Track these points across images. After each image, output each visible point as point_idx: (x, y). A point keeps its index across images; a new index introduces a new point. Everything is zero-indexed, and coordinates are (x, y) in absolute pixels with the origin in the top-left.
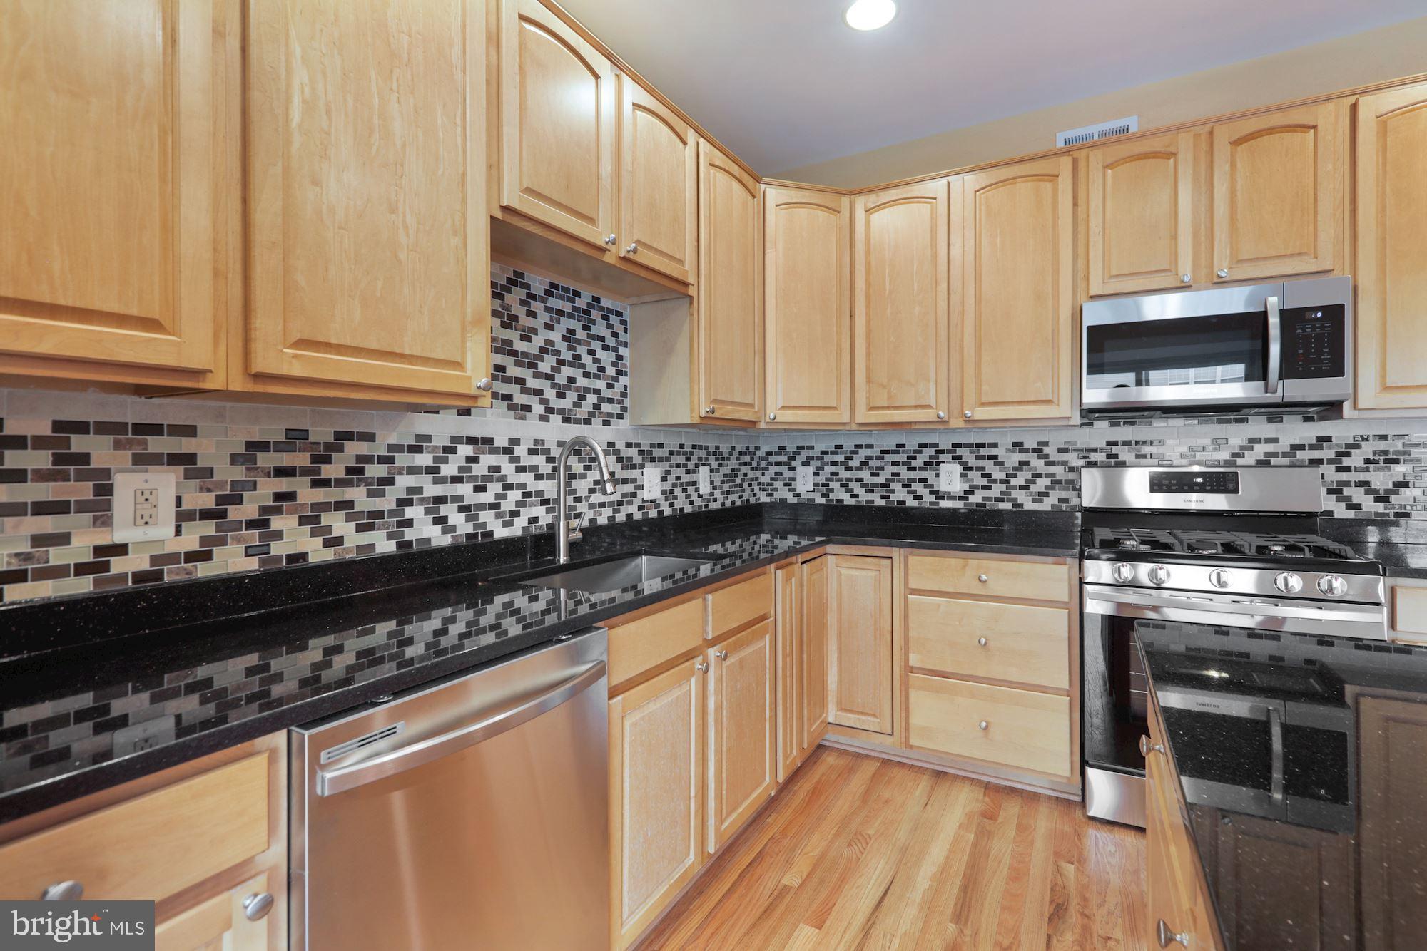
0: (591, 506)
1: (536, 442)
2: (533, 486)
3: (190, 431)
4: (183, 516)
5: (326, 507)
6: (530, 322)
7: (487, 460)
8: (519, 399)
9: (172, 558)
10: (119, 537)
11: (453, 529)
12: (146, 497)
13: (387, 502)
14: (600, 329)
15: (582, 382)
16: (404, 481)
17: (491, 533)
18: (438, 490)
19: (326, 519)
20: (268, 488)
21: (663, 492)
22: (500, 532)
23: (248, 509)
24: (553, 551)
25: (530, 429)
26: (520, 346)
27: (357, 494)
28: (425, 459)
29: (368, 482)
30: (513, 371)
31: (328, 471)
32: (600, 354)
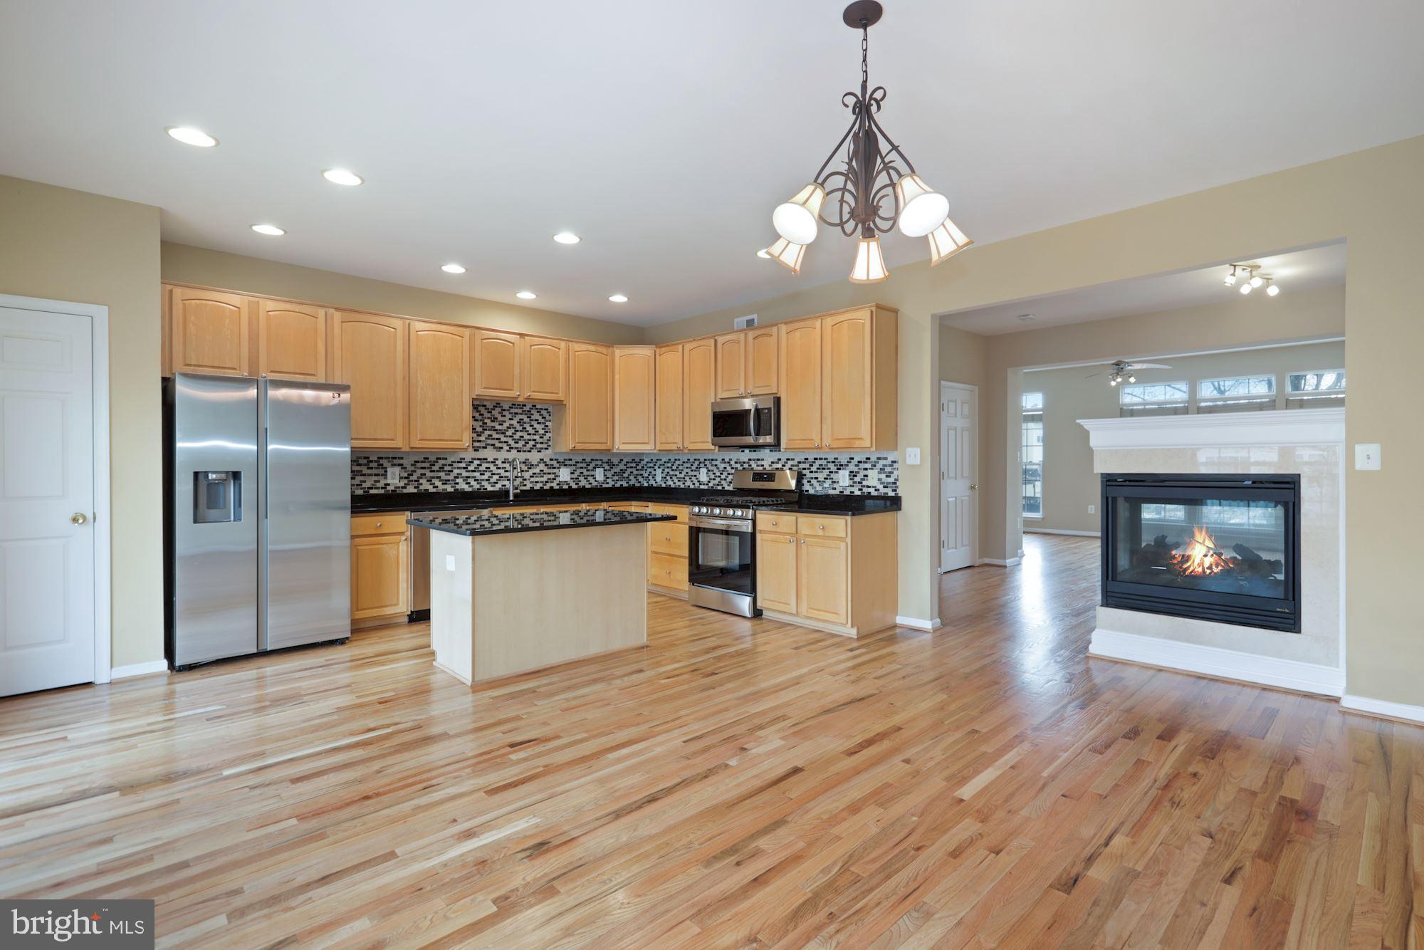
0: (531, 482)
1: (505, 459)
2: (503, 474)
3: (402, 458)
4: (401, 478)
5: (434, 478)
6: (503, 419)
7: (485, 465)
8: (498, 445)
9: (399, 487)
10: (388, 482)
11: (472, 486)
12: (393, 474)
13: (451, 477)
14: (536, 416)
15: (526, 437)
16: (456, 471)
17: (486, 489)
18: (467, 474)
19: (434, 481)
20: (419, 472)
21: (571, 479)
22: (490, 488)
23: (414, 477)
24: (509, 496)
25: (503, 455)
26: (498, 427)
27: (442, 474)
28: (463, 465)
29: (445, 471)
30: (495, 436)
31: (434, 468)
32: (536, 426)
